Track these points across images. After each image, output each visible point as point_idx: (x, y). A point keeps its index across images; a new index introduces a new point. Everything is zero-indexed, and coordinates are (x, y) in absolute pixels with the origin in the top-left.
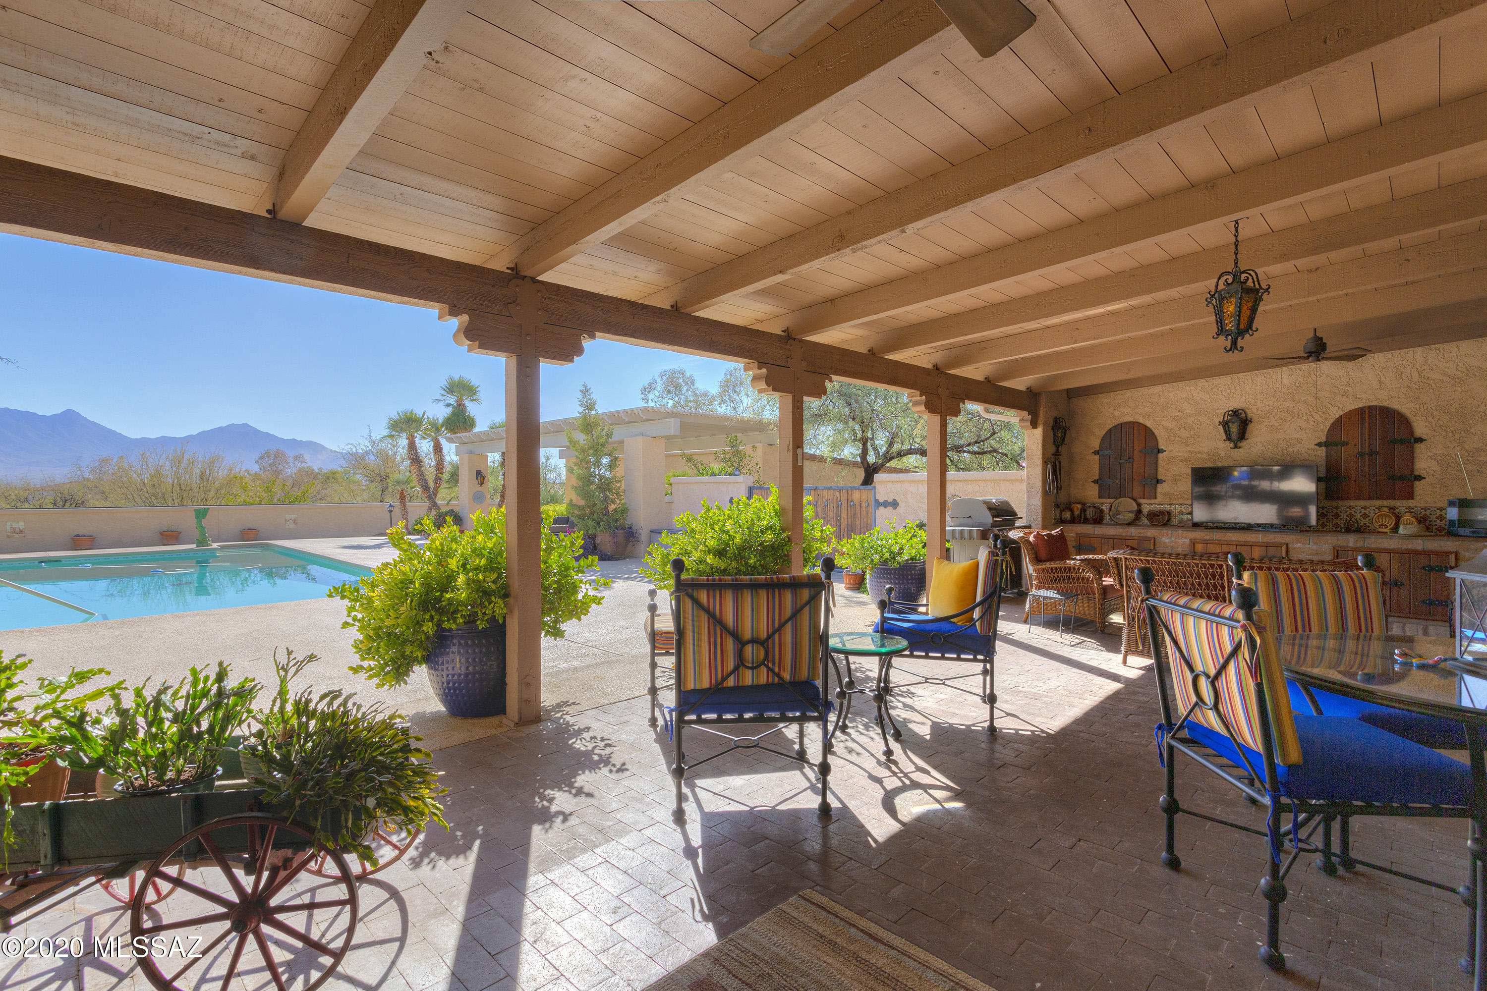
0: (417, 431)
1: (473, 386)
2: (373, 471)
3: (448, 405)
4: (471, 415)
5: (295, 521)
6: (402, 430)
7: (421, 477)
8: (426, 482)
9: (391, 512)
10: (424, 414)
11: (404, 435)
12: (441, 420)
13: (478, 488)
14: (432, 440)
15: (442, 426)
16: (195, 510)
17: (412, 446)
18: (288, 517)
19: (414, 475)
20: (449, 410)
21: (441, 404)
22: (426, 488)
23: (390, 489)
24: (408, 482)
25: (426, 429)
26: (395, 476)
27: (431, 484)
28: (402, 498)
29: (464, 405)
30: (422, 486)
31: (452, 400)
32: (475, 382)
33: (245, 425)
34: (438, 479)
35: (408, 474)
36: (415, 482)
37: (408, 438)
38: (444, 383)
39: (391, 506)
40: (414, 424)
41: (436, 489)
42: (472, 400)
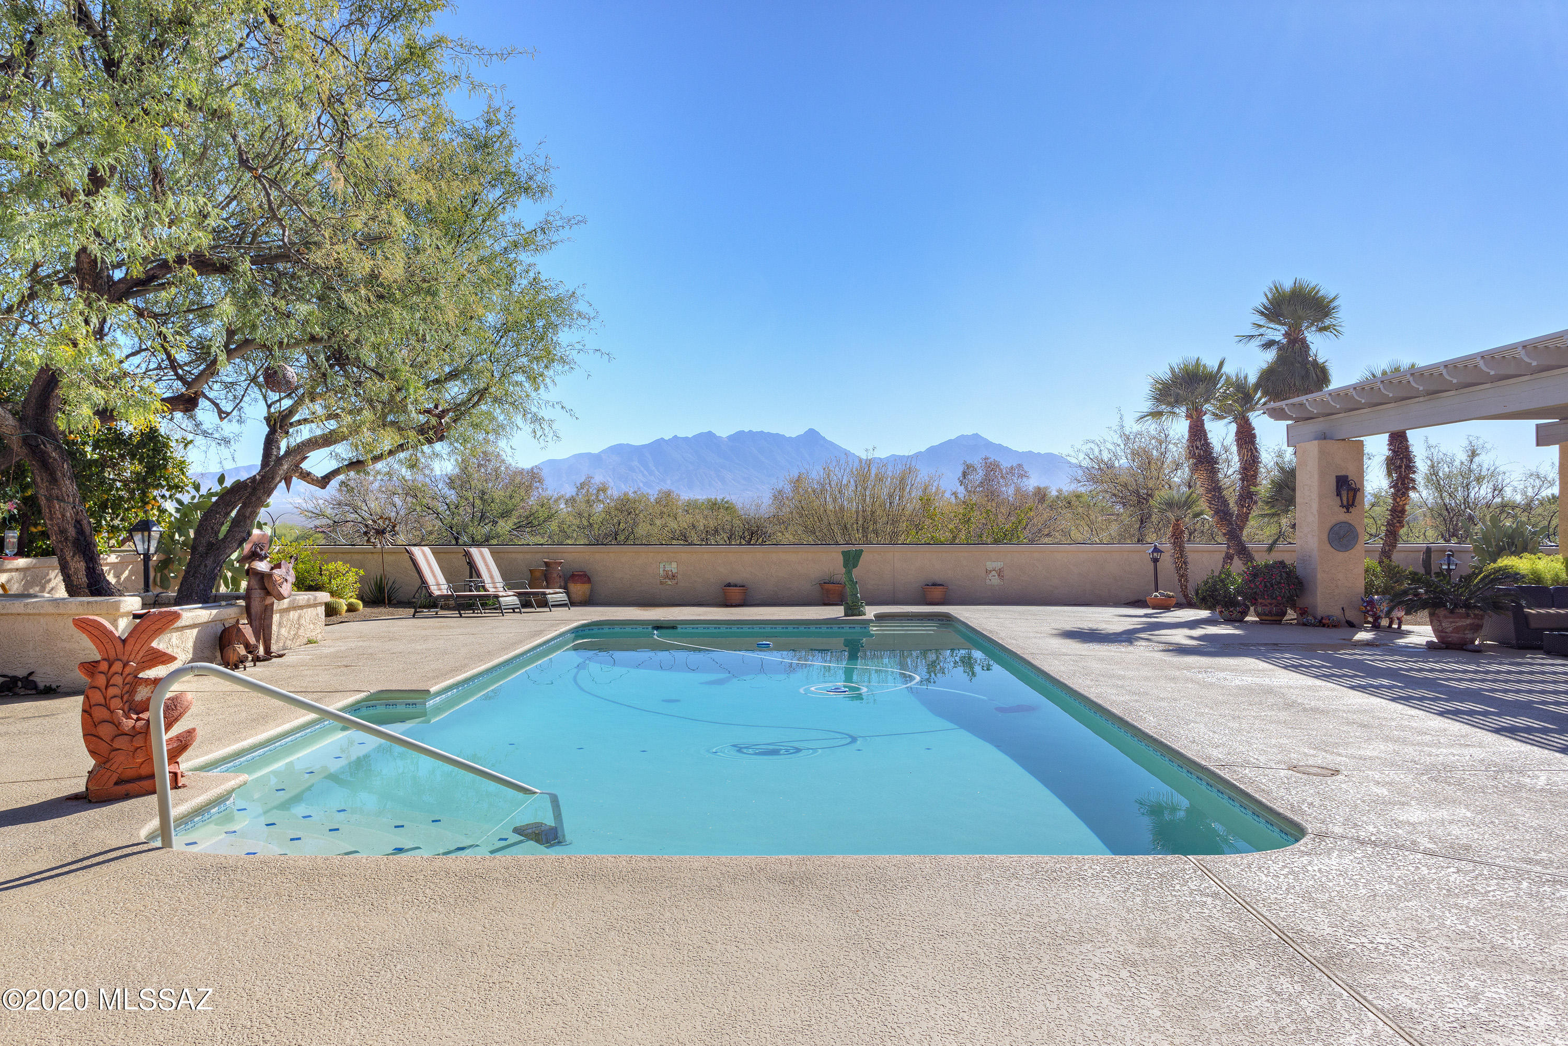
0: (1207, 401)
1: (1323, 298)
2: (1125, 486)
3: (1269, 345)
4: (1321, 360)
5: (1000, 573)
6: (1178, 402)
7: (1215, 490)
8: (1225, 503)
9: (1155, 561)
10: (1221, 365)
11: (1182, 411)
12: (1252, 379)
13: (1342, 516)
14: (1235, 420)
15: (1256, 391)
16: (843, 553)
17: (1198, 433)
18: (990, 565)
19: (1200, 490)
20: (1270, 356)
21: (1257, 342)
22: (1222, 513)
23: (1155, 519)
24: (1188, 503)
25: (1225, 397)
26: (1163, 494)
27: (1233, 507)
28: (1177, 536)
29: (1304, 341)
30: (1217, 512)
31: (1277, 333)
32: (1327, 289)
33: (976, 436)
34: (1247, 497)
35: (1184, 489)
36: (1203, 505)
37: (1188, 416)
38: (1260, 300)
39: (1156, 550)
40: (1201, 388)
41: (1244, 518)
42: (1321, 330)
